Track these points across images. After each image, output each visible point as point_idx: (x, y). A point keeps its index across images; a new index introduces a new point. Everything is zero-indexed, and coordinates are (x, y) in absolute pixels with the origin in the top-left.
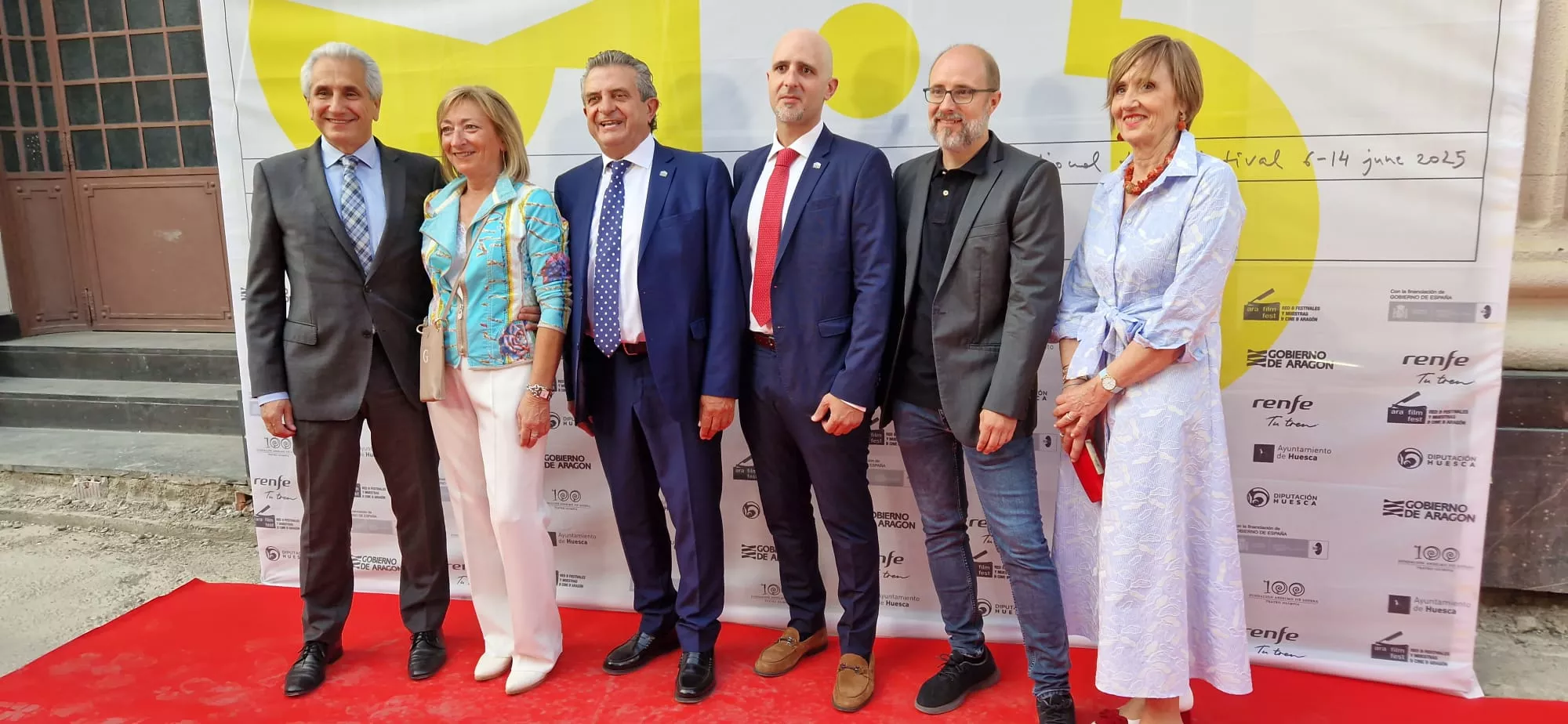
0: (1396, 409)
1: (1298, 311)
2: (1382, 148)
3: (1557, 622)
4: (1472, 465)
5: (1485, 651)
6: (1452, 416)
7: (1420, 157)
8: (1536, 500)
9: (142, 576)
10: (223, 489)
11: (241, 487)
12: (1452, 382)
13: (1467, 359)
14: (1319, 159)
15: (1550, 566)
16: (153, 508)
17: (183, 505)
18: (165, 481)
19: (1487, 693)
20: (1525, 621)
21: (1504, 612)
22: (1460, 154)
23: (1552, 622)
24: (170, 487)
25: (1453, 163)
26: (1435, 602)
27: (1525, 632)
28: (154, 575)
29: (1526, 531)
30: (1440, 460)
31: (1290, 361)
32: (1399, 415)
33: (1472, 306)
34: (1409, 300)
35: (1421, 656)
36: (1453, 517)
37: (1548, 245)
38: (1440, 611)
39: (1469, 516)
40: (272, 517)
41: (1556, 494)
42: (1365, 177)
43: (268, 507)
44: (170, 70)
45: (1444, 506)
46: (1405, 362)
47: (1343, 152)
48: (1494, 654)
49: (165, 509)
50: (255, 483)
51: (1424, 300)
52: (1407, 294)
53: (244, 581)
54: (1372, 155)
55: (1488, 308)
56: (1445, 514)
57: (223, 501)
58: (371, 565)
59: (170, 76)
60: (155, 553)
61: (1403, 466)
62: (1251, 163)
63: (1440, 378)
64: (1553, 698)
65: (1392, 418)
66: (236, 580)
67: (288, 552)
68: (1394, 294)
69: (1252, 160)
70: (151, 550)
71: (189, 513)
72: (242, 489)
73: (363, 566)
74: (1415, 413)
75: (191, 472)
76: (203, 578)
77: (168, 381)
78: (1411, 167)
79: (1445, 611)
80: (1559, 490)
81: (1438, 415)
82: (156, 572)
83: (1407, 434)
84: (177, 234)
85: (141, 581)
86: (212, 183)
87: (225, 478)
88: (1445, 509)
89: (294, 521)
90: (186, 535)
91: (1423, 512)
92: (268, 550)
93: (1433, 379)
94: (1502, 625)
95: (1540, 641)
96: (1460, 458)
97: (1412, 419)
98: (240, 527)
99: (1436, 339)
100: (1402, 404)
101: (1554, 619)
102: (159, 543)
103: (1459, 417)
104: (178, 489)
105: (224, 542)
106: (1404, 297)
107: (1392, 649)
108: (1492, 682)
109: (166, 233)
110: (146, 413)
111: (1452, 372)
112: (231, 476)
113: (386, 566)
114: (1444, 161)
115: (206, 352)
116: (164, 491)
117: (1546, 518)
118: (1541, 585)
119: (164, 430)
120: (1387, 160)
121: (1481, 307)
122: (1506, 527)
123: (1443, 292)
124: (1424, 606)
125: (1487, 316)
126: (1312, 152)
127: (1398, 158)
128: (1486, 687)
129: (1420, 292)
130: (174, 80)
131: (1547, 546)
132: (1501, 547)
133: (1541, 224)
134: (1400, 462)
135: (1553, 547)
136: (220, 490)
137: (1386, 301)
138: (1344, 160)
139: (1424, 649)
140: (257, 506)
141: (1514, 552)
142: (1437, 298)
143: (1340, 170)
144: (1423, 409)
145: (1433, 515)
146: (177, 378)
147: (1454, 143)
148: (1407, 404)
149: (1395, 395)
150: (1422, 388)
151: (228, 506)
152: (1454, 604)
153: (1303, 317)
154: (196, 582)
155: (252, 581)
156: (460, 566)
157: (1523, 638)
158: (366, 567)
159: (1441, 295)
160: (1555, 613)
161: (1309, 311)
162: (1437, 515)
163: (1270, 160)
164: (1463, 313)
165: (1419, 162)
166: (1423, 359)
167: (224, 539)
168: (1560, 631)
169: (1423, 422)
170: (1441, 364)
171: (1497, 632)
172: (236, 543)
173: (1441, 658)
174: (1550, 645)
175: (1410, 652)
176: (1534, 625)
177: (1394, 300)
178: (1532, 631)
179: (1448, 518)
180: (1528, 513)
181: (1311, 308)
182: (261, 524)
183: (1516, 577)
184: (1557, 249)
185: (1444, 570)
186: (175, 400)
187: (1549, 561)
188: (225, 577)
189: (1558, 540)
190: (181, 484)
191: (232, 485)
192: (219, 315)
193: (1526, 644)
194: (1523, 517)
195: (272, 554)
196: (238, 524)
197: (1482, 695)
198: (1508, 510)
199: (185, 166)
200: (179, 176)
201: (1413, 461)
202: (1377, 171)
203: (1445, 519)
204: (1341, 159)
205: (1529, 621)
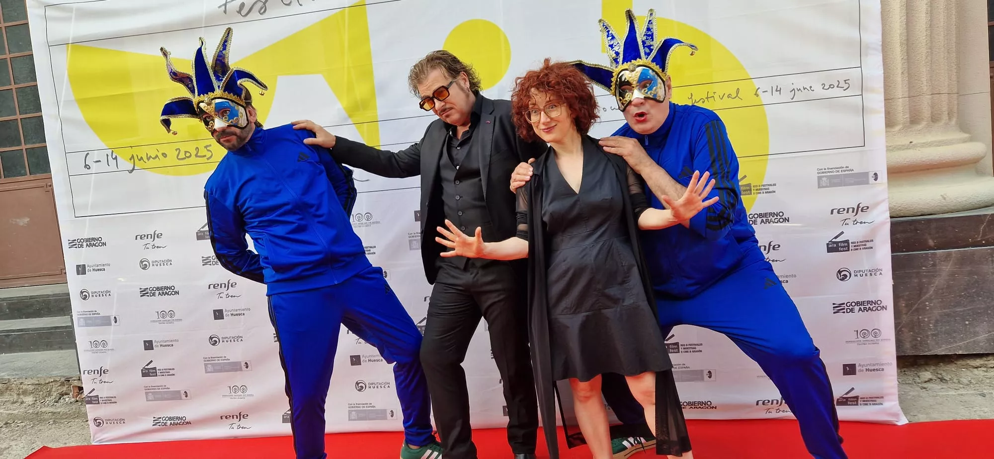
0: (831, 244)
1: (763, 187)
2: (799, 82)
3: (944, 374)
4: (881, 274)
5: (904, 396)
6: (865, 245)
7: (823, 86)
8: (920, 296)
9: (6, 449)
10: (62, 384)
11: (76, 381)
12: (861, 223)
13: (868, 208)
14: (763, 92)
15: (934, 338)
16: (14, 403)
17: (34, 399)
18: (21, 383)
19: (910, 420)
20: (924, 375)
21: (911, 371)
22: (846, 82)
23: (941, 374)
24: (24, 387)
25: (843, 87)
26: (870, 365)
27: (926, 382)
28: (14, 447)
29: (916, 318)
30: (861, 273)
31: (762, 220)
32: (834, 247)
33: (866, 174)
34: (829, 174)
35: (867, 401)
36: (874, 309)
37: (904, 140)
38: (874, 370)
39: (883, 307)
40: (97, 396)
41: (932, 292)
42: (792, 100)
43: (94, 389)
44: (18, 112)
45: (868, 302)
46: (832, 213)
47: (777, 87)
48: (909, 397)
49: (22, 403)
50: (84, 373)
51: (838, 173)
52: (827, 170)
53: (79, 444)
54: (795, 87)
55: (876, 174)
56: (869, 307)
57: (63, 393)
58: (169, 422)
59: (18, 117)
60: (15, 433)
61: (840, 280)
62: (723, 97)
63: (854, 221)
64: (951, 419)
65: (830, 250)
66: (73, 444)
67: (109, 420)
68: (819, 171)
69: (723, 96)
70: (12, 431)
71: (39, 403)
72: (76, 383)
73: (163, 424)
74: (843, 245)
75: (39, 375)
76: (50, 445)
77: (22, 318)
78: (819, 91)
79: (877, 370)
80: (933, 289)
81: (856, 244)
82: (16, 445)
83: (840, 259)
84: (27, 220)
85: (5, 452)
86: (49, 184)
87: (64, 377)
88: (869, 304)
89: (112, 397)
90: (37, 419)
91: (857, 308)
92: (95, 420)
93: (850, 222)
94: (911, 378)
95: (935, 386)
96: (873, 271)
97: (842, 249)
98: (76, 409)
99: (848, 197)
100: (834, 240)
101: (942, 372)
102: (18, 426)
103: (869, 245)
104: (31, 388)
105: (65, 420)
106: (826, 172)
107: (849, 399)
108: (912, 414)
109: (18, 220)
110: (8, 341)
111: (861, 217)
112: (68, 375)
113: (179, 422)
114: (838, 87)
115: (49, 296)
116: (21, 391)
117: (928, 308)
118: (931, 351)
119: (21, 351)
120: (804, 89)
121: (871, 174)
122: (904, 316)
123: (848, 167)
124: (864, 368)
125: (876, 179)
126: (759, 88)
127: (811, 87)
128: (908, 418)
129: (834, 168)
130: (21, 119)
131: (931, 325)
132: (903, 329)
133: (897, 128)
134: (838, 278)
135: (934, 326)
136: (60, 385)
137: (815, 177)
138: (778, 91)
139: (868, 397)
140: (86, 392)
141: (911, 332)
142: (845, 171)
143: (776, 97)
144: (847, 241)
145: (863, 309)
146: (28, 316)
147: (841, 75)
148: (838, 240)
149: (829, 236)
150: (845, 229)
151: (67, 396)
152: (882, 364)
153: (767, 191)
154: (44, 448)
155: (86, 444)
156: (230, 416)
157: (925, 385)
158: (165, 424)
159: (847, 169)
160: (941, 368)
161: (770, 187)
162: (865, 309)
163: (734, 95)
164: (861, 179)
165: (823, 88)
166: (842, 210)
167: (64, 419)
168: (947, 379)
169: (848, 250)
170: (853, 212)
171: (909, 384)
172: (73, 420)
173: (878, 401)
174: (942, 388)
175: (859, 400)
176: (930, 377)
177: (820, 175)
178: (930, 380)
179: (872, 310)
180: (916, 306)
181: (771, 185)
182: (90, 402)
183: (914, 347)
184: (909, 143)
185: (874, 344)
186: (28, 330)
187: (933, 335)
188: (66, 443)
189: (937, 321)
190: (33, 384)
191: (69, 381)
192: (58, 272)
193: (928, 389)
194: (914, 308)
195: (98, 422)
196: (74, 407)
197: (907, 422)
198: (904, 305)
199: (30, 174)
200: (26, 180)
201: (845, 276)
202: (799, 96)
203: (870, 311)
204: (777, 91)
205: (926, 375)
